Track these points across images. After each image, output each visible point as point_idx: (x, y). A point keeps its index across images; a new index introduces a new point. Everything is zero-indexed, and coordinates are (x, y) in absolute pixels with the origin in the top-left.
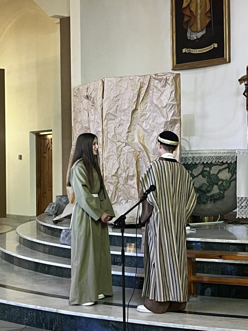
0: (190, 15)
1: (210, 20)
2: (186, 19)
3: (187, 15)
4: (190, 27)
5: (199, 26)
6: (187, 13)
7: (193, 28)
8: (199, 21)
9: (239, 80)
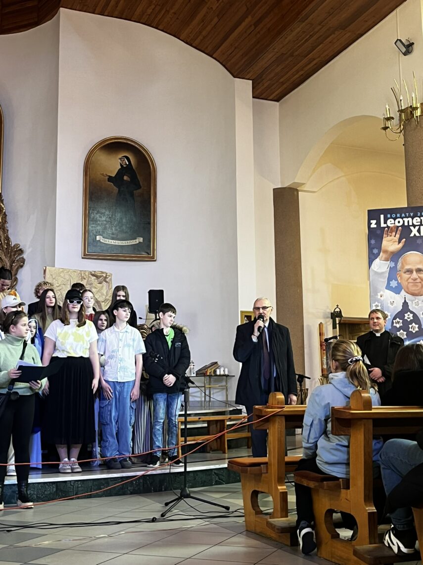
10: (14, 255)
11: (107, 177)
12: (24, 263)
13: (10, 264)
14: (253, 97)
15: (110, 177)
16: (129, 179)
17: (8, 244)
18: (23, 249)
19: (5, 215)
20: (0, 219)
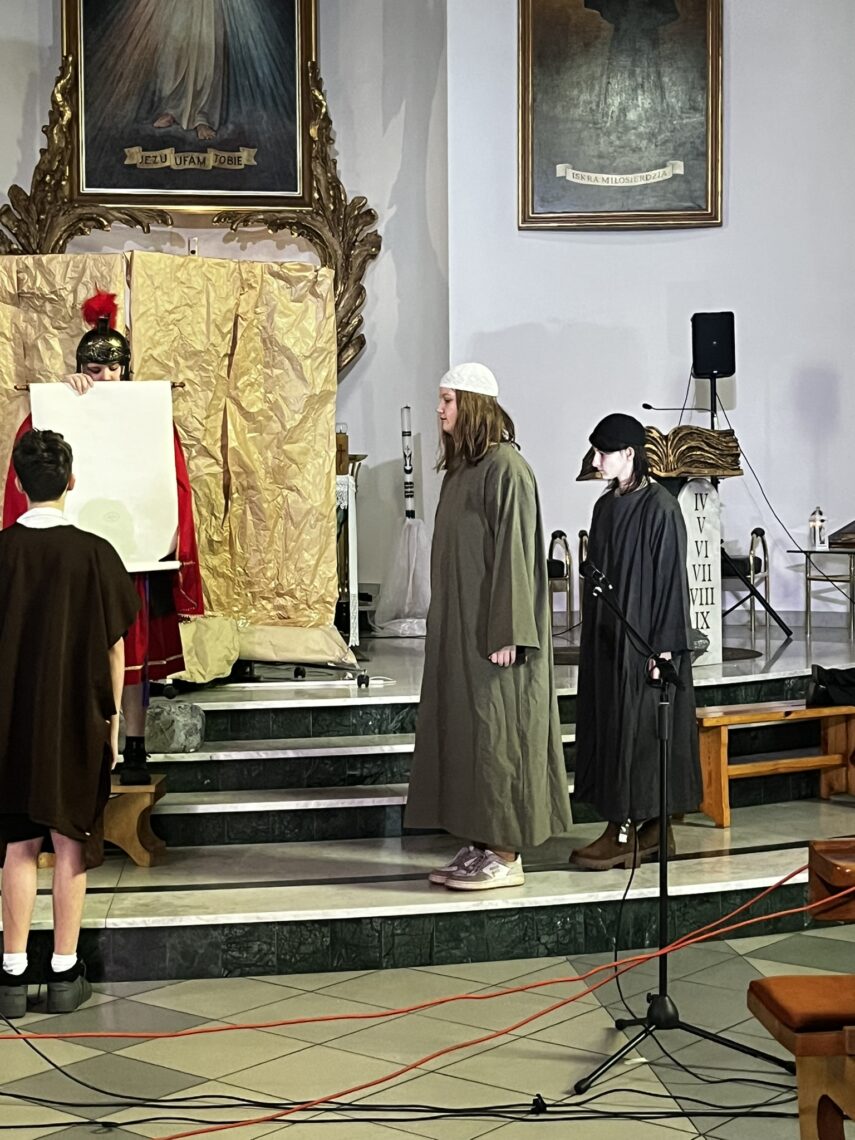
10: (354, 228)
12: (379, 248)
13: (344, 253)
17: (337, 199)
18: (376, 209)
19: (327, 120)
20: (313, 132)
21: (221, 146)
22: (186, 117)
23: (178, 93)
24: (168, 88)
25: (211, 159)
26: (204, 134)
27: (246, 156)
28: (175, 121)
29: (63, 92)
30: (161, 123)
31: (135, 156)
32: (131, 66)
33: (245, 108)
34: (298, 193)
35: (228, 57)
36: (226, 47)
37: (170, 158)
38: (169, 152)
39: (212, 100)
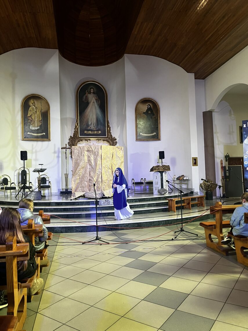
0: (31, 120)
1: (41, 124)
2: (29, 121)
3: (30, 120)
4: (31, 124)
5: (36, 125)
6: (30, 119)
7: (33, 125)
8: (36, 123)
9: (62, 148)
10: (114, 141)
11: (143, 112)
12: (117, 143)
13: (112, 144)
14: (195, 79)
15: (144, 112)
16: (150, 112)
17: (112, 137)
18: (117, 139)
19: (110, 128)
20: (108, 129)
21: (97, 131)
22: (92, 127)
23: (91, 124)
24: (90, 123)
25: (95, 132)
26: (94, 129)
27: (100, 132)
28: (91, 128)
29: (77, 124)
30: (89, 128)
31: (86, 132)
32: (85, 120)
33: (99, 126)
34: (106, 136)
35: (97, 120)
36: (97, 118)
37: (90, 132)
38: (90, 131)
39: (95, 125)
